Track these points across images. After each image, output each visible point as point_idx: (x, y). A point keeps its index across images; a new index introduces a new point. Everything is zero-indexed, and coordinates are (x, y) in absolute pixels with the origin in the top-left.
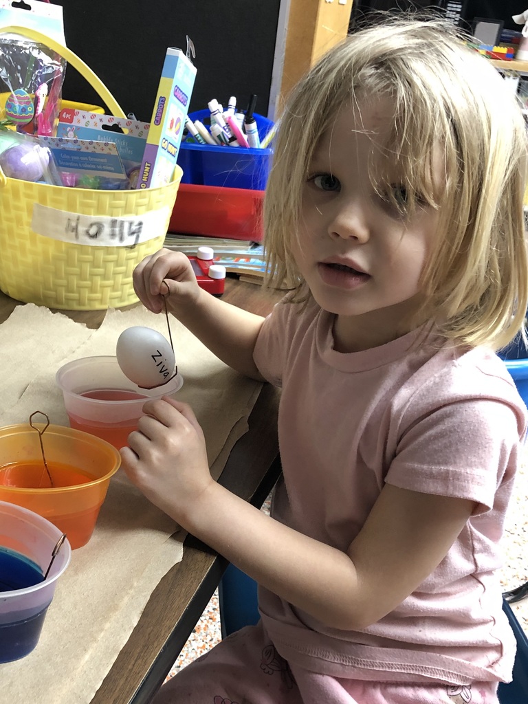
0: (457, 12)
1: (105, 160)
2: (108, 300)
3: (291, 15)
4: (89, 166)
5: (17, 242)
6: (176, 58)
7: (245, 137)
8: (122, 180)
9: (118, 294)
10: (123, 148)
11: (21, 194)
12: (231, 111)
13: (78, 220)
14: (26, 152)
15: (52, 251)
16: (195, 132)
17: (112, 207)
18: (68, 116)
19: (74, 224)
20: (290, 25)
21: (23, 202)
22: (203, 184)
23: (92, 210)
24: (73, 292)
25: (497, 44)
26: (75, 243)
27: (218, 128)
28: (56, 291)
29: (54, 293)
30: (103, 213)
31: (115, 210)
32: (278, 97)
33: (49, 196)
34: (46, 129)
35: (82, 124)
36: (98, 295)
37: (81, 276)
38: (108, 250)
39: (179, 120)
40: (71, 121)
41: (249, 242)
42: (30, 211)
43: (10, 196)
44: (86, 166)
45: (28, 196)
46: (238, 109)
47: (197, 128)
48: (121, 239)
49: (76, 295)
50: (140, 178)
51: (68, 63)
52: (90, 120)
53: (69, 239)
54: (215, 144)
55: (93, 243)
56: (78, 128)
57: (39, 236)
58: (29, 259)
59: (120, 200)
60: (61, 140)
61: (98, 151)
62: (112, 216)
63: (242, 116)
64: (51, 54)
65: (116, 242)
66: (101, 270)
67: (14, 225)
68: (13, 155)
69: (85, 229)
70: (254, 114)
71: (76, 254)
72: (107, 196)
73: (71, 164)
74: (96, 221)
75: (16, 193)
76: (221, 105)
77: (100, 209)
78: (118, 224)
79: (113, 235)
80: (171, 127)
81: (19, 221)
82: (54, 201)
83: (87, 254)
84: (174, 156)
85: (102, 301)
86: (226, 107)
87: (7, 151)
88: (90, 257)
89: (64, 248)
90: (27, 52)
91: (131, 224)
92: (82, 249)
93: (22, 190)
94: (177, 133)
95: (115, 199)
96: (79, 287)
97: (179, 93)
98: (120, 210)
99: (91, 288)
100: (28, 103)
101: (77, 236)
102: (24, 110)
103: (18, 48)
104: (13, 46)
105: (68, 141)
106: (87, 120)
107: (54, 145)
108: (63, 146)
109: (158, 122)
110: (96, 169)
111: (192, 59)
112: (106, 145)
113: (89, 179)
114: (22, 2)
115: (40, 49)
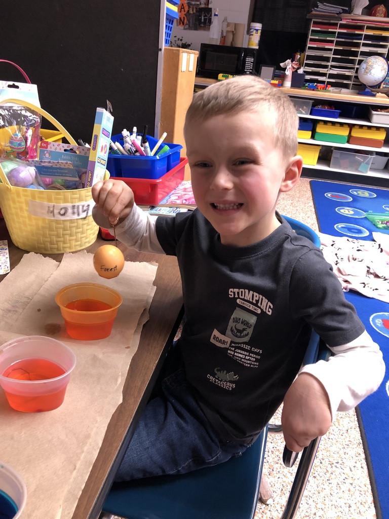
0: (251, 62)
1: (67, 171)
2: (74, 247)
3: (163, 79)
4: (57, 174)
5: (21, 220)
6: (102, 113)
7: (142, 149)
8: (77, 181)
9: (79, 243)
10: (77, 161)
11: (21, 195)
12: (134, 135)
13: (54, 207)
14: (22, 171)
15: (40, 224)
16: (116, 148)
17: (72, 198)
18: (45, 145)
19: (51, 209)
20: (163, 85)
21: (23, 199)
22: (122, 176)
23: (61, 201)
24: (54, 244)
25: (273, 79)
26: (53, 218)
27: (128, 146)
28: (44, 244)
29: (43, 245)
30: (68, 202)
31: (73, 200)
32: (159, 124)
33: (37, 196)
34: (33, 153)
35: (53, 150)
36: (68, 245)
37: (58, 236)
38: (71, 221)
39: (106, 146)
40: (47, 148)
41: (149, 206)
42: (27, 203)
43: (15, 196)
44: (56, 174)
45: (25, 196)
46: (138, 133)
47: (117, 146)
48: (78, 215)
49: (55, 246)
50: (87, 180)
51: (43, 116)
53: (49, 217)
54: (127, 154)
55: (63, 218)
56: (51, 152)
57: (33, 216)
58: (29, 228)
59: (76, 194)
60: (41, 162)
61: (62, 167)
62: (72, 203)
63: (140, 138)
64: (33, 112)
65: (76, 217)
66: (68, 232)
68: (15, 173)
69: (58, 211)
70: (147, 136)
71: (54, 225)
72: (68, 193)
73: (48, 174)
74: (64, 206)
75: (18, 195)
76: (128, 132)
77: (66, 201)
78: (76, 207)
79: (74, 213)
80: (102, 150)
81: (21, 209)
82: (40, 198)
83: (60, 224)
84: (104, 165)
86: (131, 133)
87: (12, 171)
88: (62, 226)
89: (47, 222)
90: (19, 112)
91: (83, 206)
92: (57, 222)
93: (21, 193)
95: (73, 195)
96: (57, 241)
97: (105, 132)
98: (77, 200)
99: (64, 242)
100: (22, 140)
101: (54, 216)
102: (20, 145)
103: (13, 110)
104: (10, 110)
105: (45, 162)
106: (55, 147)
107: (37, 165)
108: (43, 164)
109: (94, 148)
110: (62, 176)
111: (110, 112)
112: (67, 163)
113: (59, 180)
114: (14, 84)
115: (26, 110)
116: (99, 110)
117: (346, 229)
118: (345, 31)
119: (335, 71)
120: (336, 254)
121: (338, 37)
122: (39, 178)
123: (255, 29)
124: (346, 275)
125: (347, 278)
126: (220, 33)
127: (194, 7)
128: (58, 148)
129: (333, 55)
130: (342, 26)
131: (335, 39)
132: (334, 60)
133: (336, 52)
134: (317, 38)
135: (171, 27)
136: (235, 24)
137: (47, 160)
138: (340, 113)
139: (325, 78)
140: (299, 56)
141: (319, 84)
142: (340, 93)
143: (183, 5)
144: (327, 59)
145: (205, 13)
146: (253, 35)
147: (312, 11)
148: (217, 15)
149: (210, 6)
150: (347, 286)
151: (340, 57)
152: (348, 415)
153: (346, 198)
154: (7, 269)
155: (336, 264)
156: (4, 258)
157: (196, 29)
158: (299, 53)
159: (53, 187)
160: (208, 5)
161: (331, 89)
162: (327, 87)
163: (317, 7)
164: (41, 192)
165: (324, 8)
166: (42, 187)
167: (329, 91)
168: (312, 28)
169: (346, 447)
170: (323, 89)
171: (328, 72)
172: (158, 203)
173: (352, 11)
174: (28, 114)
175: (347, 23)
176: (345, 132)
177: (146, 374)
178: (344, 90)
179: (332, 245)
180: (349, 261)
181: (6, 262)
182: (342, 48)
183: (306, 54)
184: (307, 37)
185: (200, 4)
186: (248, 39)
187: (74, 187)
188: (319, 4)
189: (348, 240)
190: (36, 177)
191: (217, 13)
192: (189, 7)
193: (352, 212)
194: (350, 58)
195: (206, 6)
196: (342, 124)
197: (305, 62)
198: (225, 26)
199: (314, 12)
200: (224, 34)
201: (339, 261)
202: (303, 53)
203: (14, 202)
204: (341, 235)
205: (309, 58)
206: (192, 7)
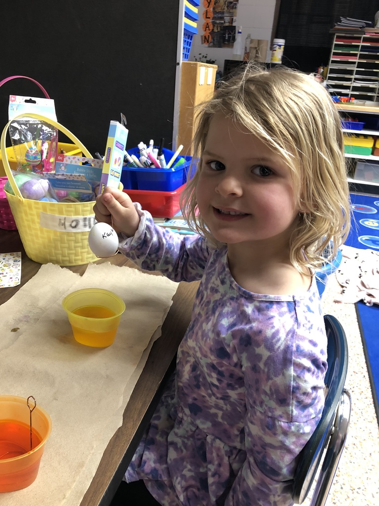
1: (80, 184)
2: (85, 259)
3: (181, 93)
5: (33, 232)
6: (116, 126)
7: (158, 162)
8: (90, 194)
9: (91, 255)
10: (91, 174)
11: (33, 207)
12: (151, 147)
13: (65, 219)
14: (35, 184)
15: (52, 236)
16: (132, 161)
17: (83, 211)
18: (61, 158)
19: (63, 222)
20: (181, 99)
21: (34, 211)
22: (138, 189)
23: (72, 214)
24: (65, 257)
26: (64, 231)
27: (144, 158)
28: (56, 257)
30: (79, 214)
31: (85, 213)
32: (177, 137)
33: (48, 208)
34: (49, 166)
35: (69, 162)
36: (80, 257)
37: (69, 248)
38: (83, 234)
39: (120, 158)
40: (63, 161)
41: (164, 219)
42: (38, 216)
43: (27, 209)
44: (70, 187)
45: (37, 208)
46: (155, 146)
47: (133, 159)
49: (67, 258)
50: (100, 192)
51: (59, 130)
52: (72, 160)
53: (61, 230)
54: (143, 167)
55: (74, 230)
56: (67, 165)
57: (45, 229)
58: (40, 241)
59: (87, 207)
60: (55, 174)
61: (76, 179)
62: (83, 216)
63: (157, 150)
64: (49, 126)
65: (87, 229)
66: (80, 244)
67: (31, 223)
68: (28, 186)
69: (69, 224)
71: (66, 237)
73: (62, 186)
74: (75, 219)
75: (30, 207)
76: (145, 145)
77: (77, 213)
78: (87, 220)
79: (85, 226)
80: (115, 163)
81: (33, 221)
82: (51, 210)
83: (72, 236)
84: (118, 178)
85: (82, 260)
86: (148, 146)
87: (25, 184)
88: (73, 238)
89: (58, 234)
90: (35, 126)
92: (68, 234)
93: (33, 206)
94: (119, 165)
95: (84, 207)
96: (68, 254)
97: (118, 144)
98: (88, 212)
99: (75, 254)
100: (38, 154)
101: (65, 228)
102: (35, 158)
103: (30, 124)
104: (27, 124)
105: (59, 175)
106: (71, 160)
107: (51, 178)
108: (56, 177)
109: (108, 161)
110: (76, 188)
111: (125, 125)
112: (79, 176)
113: (74, 192)
114: (30, 99)
115: (42, 124)
116: (112, 122)
117: (371, 242)
118: (369, 44)
119: (358, 84)
120: (360, 267)
121: (361, 51)
122: (52, 190)
123: (278, 45)
124: (369, 289)
125: (371, 292)
126: (244, 50)
127: (219, 26)
128: (74, 161)
129: (357, 68)
130: (366, 40)
131: (359, 53)
132: (358, 73)
133: (360, 65)
134: (340, 51)
135: (190, 43)
136: (259, 41)
137: (62, 173)
138: (363, 124)
139: (349, 90)
140: (322, 70)
141: (342, 97)
142: (364, 105)
143: (207, 24)
144: (350, 72)
145: (229, 31)
146: (275, 50)
147: (335, 26)
148: (240, 33)
149: (234, 24)
150: (371, 300)
151: (363, 70)
152: (371, 437)
153: (370, 210)
154: (17, 281)
155: (360, 277)
156: (17, 270)
157: (220, 47)
158: (322, 67)
159: (66, 200)
160: (232, 23)
161: (355, 101)
162: (350, 99)
163: (340, 22)
164: (53, 205)
165: (347, 23)
166: (55, 199)
167: (353, 104)
168: (335, 42)
169: (369, 471)
170: (347, 101)
171: (352, 85)
172: (173, 216)
173: (376, 25)
174: (45, 128)
175: (371, 36)
176: (369, 144)
177: (147, 395)
178: (368, 102)
179: (356, 258)
180: (373, 274)
181: (17, 274)
182: (365, 61)
183: (330, 67)
184: (330, 51)
185: (225, 22)
186: (271, 55)
187: (88, 199)
188: (342, 19)
189: (372, 253)
190: (49, 190)
191: (240, 31)
192: (214, 26)
193: (377, 225)
194: (374, 70)
195: (230, 25)
196: (366, 136)
197: (328, 75)
198: (248, 42)
199: (337, 27)
200: (248, 51)
201: (363, 274)
202: (326, 66)
203: (26, 214)
204: (365, 247)
205: (332, 71)
206: (216, 25)
